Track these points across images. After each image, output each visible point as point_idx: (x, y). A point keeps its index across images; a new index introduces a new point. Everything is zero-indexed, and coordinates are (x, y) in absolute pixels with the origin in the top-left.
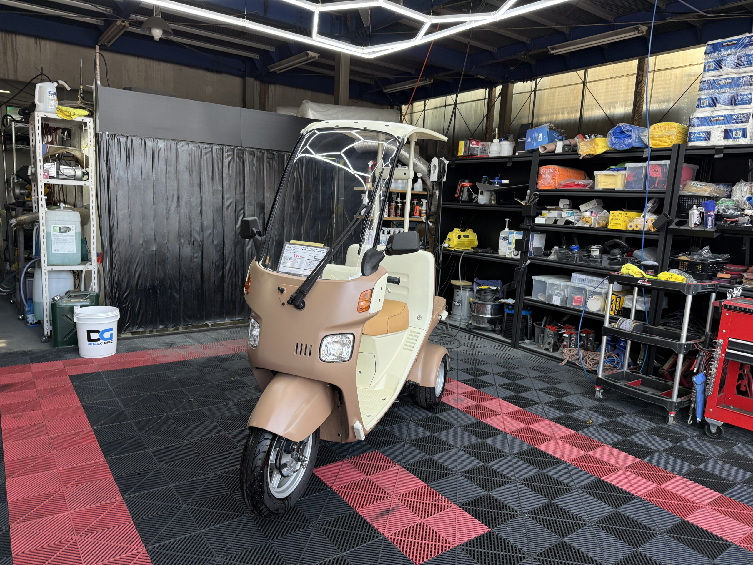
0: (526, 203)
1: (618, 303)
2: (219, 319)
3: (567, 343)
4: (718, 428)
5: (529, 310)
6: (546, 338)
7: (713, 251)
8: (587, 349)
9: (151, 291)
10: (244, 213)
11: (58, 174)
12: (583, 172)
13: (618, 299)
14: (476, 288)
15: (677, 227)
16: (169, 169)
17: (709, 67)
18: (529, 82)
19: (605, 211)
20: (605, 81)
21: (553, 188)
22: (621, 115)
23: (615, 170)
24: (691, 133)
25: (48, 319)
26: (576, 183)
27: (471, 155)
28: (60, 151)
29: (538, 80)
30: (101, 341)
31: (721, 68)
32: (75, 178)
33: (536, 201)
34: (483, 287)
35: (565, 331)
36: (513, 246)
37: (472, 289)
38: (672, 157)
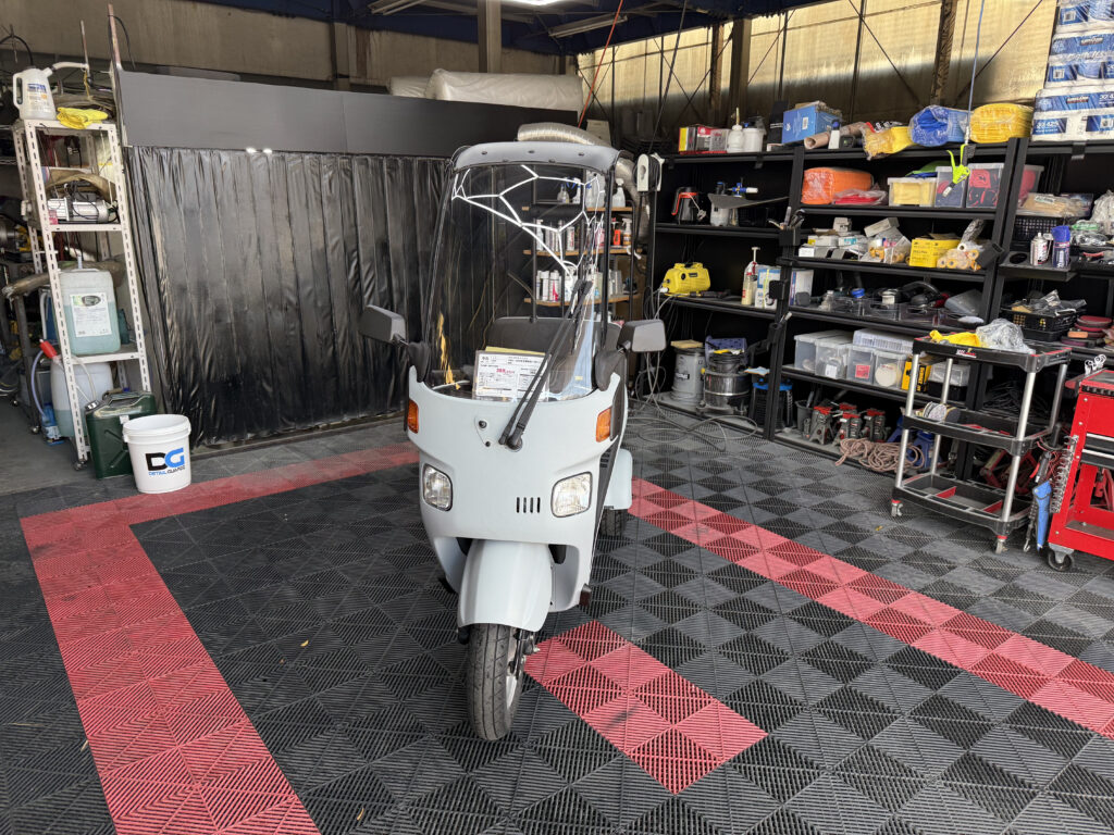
0: (785, 227)
1: (922, 374)
2: (334, 417)
3: (845, 431)
4: (1067, 557)
5: (789, 384)
6: (815, 424)
7: (1062, 297)
8: (874, 439)
9: (230, 384)
10: (358, 256)
11: (71, 215)
12: (870, 176)
13: (922, 369)
14: (709, 352)
15: (1012, 265)
16: (240, 196)
17: (1068, 17)
18: (776, 16)
19: (904, 238)
20: (893, 14)
21: (826, 202)
22: (918, 67)
23: (920, 176)
24: (1037, 122)
25: (82, 436)
26: (860, 197)
27: (699, 151)
28: (70, 179)
29: (790, 12)
30: (169, 468)
31: (1086, 18)
32: (98, 220)
33: (800, 223)
34: (720, 352)
35: (842, 413)
36: (765, 291)
37: (703, 354)
38: (1007, 158)
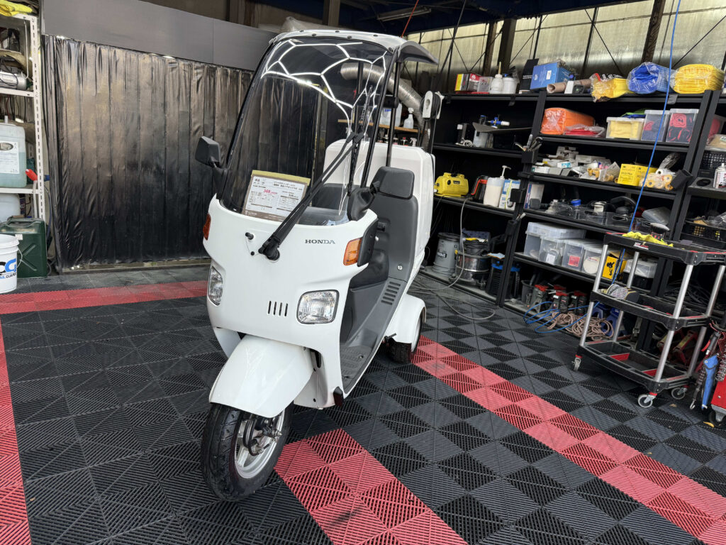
0: (527, 149)
2: (183, 256)
3: (556, 304)
5: (518, 267)
6: (534, 298)
8: (577, 313)
9: (107, 222)
12: (592, 119)
14: (462, 239)
15: (699, 187)
16: (129, 84)
18: (534, 18)
19: (615, 163)
20: (616, 22)
21: (559, 133)
23: (632, 117)
26: (585, 130)
27: (470, 91)
29: (544, 17)
32: (17, 87)
33: (539, 147)
34: (470, 239)
35: (555, 292)
36: (508, 196)
37: (458, 241)
38: (701, 106)
